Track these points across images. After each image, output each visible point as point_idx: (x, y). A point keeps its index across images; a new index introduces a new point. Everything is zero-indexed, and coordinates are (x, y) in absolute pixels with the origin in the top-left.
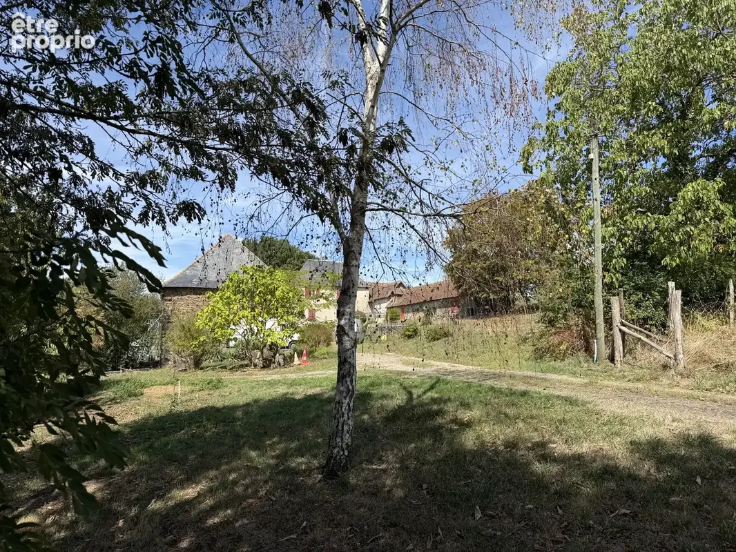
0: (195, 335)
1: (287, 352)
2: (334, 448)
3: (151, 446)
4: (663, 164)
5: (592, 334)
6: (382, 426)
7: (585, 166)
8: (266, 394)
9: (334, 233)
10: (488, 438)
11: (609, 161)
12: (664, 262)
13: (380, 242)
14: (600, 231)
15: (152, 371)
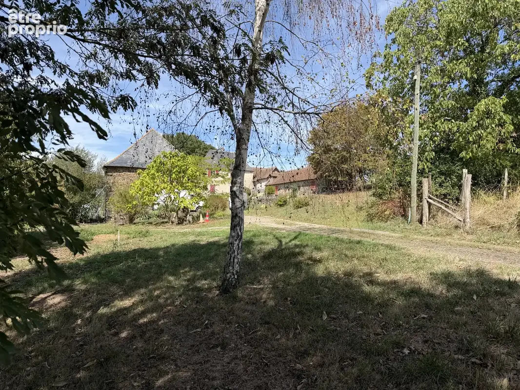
0: (130, 200)
1: (195, 214)
2: (228, 273)
3: (99, 273)
4: (465, 85)
5: (408, 204)
6: (261, 262)
7: (410, 86)
8: (180, 240)
9: (230, 126)
10: (333, 270)
11: (427, 82)
12: (461, 155)
13: (263, 133)
14: (418, 132)
15: (99, 225)
